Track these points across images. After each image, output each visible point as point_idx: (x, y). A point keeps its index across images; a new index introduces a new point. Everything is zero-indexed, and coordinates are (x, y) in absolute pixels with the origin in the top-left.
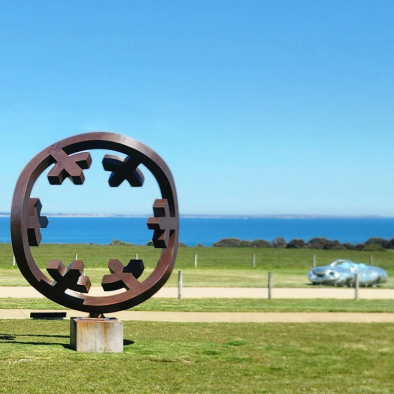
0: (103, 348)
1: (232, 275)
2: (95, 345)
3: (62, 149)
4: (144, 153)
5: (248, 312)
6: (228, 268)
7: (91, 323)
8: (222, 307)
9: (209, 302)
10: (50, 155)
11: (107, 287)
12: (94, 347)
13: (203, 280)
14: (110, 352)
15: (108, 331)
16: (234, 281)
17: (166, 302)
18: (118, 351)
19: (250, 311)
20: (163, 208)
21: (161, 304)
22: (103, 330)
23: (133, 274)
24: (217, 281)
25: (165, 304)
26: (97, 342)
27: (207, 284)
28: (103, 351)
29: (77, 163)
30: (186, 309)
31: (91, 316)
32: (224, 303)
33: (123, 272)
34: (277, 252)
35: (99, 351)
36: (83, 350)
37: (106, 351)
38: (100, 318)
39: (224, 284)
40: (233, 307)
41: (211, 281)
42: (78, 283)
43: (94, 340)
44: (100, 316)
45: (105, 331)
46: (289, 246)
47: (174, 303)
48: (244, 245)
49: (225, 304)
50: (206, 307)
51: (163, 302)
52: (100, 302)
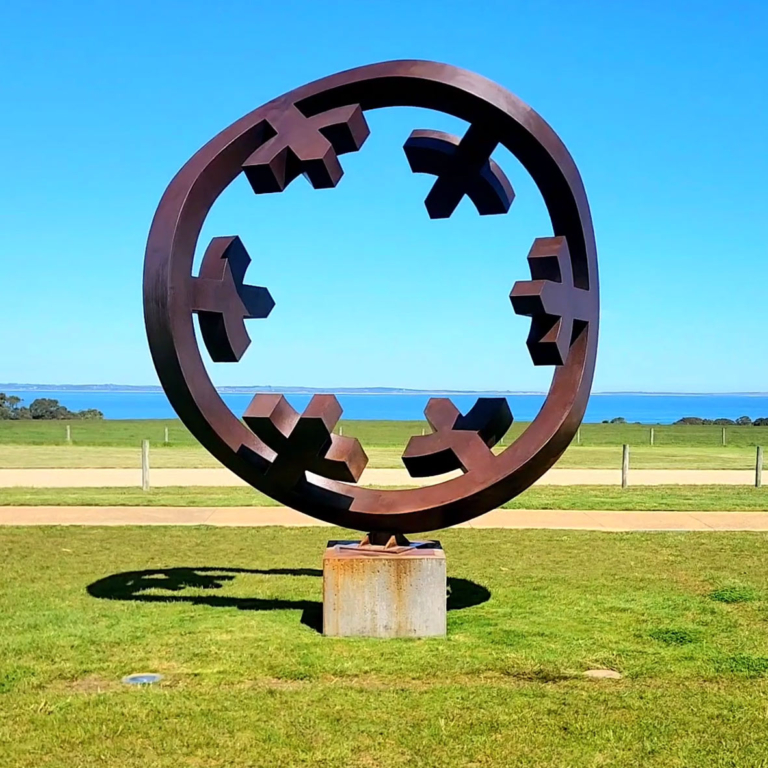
0: (394, 626)
1: (697, 453)
2: (373, 619)
3: (296, 104)
4: (505, 111)
5: (734, 510)
6: (692, 446)
7: (363, 561)
8: (690, 502)
9: (669, 491)
10: (265, 122)
11: (417, 466)
12: (368, 624)
13: (662, 460)
14: (413, 635)
15: (406, 580)
16: (703, 461)
17: (598, 493)
18: (432, 634)
19: (738, 508)
20: (554, 259)
21: (591, 496)
22: (393, 579)
23: (480, 434)
24: (679, 461)
25: (596, 496)
26: (377, 609)
27: (666, 465)
28: (393, 636)
29: (322, 130)
30: (630, 506)
31: (373, 540)
32: (694, 493)
33: (456, 427)
34: (743, 430)
35: (382, 633)
36: (340, 631)
37: (403, 634)
38: (392, 545)
39: (688, 465)
40: (709, 502)
41: (672, 462)
42: (329, 456)
43: (369, 607)
44: (393, 539)
45: (398, 582)
46: (755, 424)
47: (611, 495)
48: (704, 422)
49: (694, 496)
50: (664, 501)
51: (593, 493)
52: (390, 506)
